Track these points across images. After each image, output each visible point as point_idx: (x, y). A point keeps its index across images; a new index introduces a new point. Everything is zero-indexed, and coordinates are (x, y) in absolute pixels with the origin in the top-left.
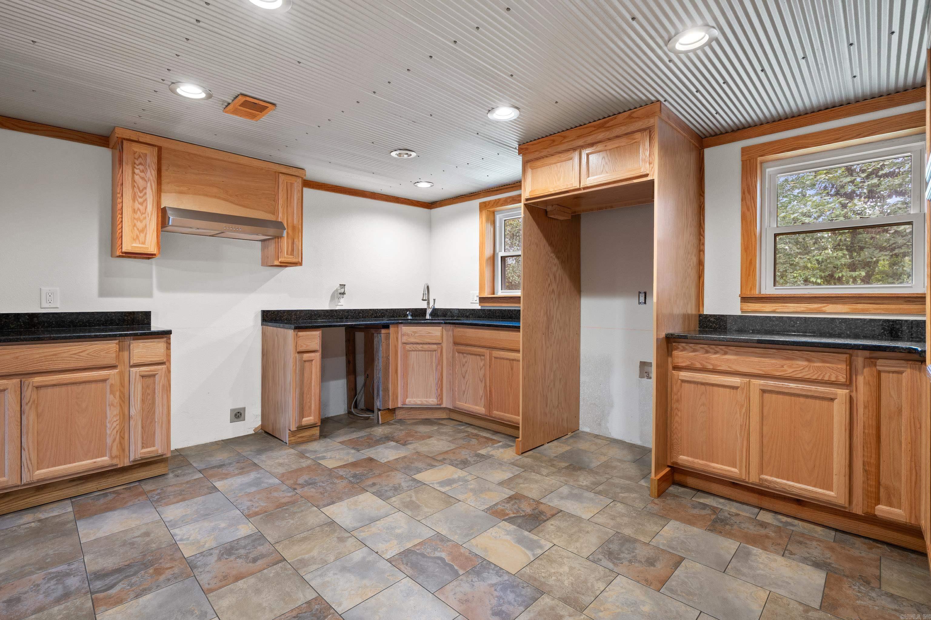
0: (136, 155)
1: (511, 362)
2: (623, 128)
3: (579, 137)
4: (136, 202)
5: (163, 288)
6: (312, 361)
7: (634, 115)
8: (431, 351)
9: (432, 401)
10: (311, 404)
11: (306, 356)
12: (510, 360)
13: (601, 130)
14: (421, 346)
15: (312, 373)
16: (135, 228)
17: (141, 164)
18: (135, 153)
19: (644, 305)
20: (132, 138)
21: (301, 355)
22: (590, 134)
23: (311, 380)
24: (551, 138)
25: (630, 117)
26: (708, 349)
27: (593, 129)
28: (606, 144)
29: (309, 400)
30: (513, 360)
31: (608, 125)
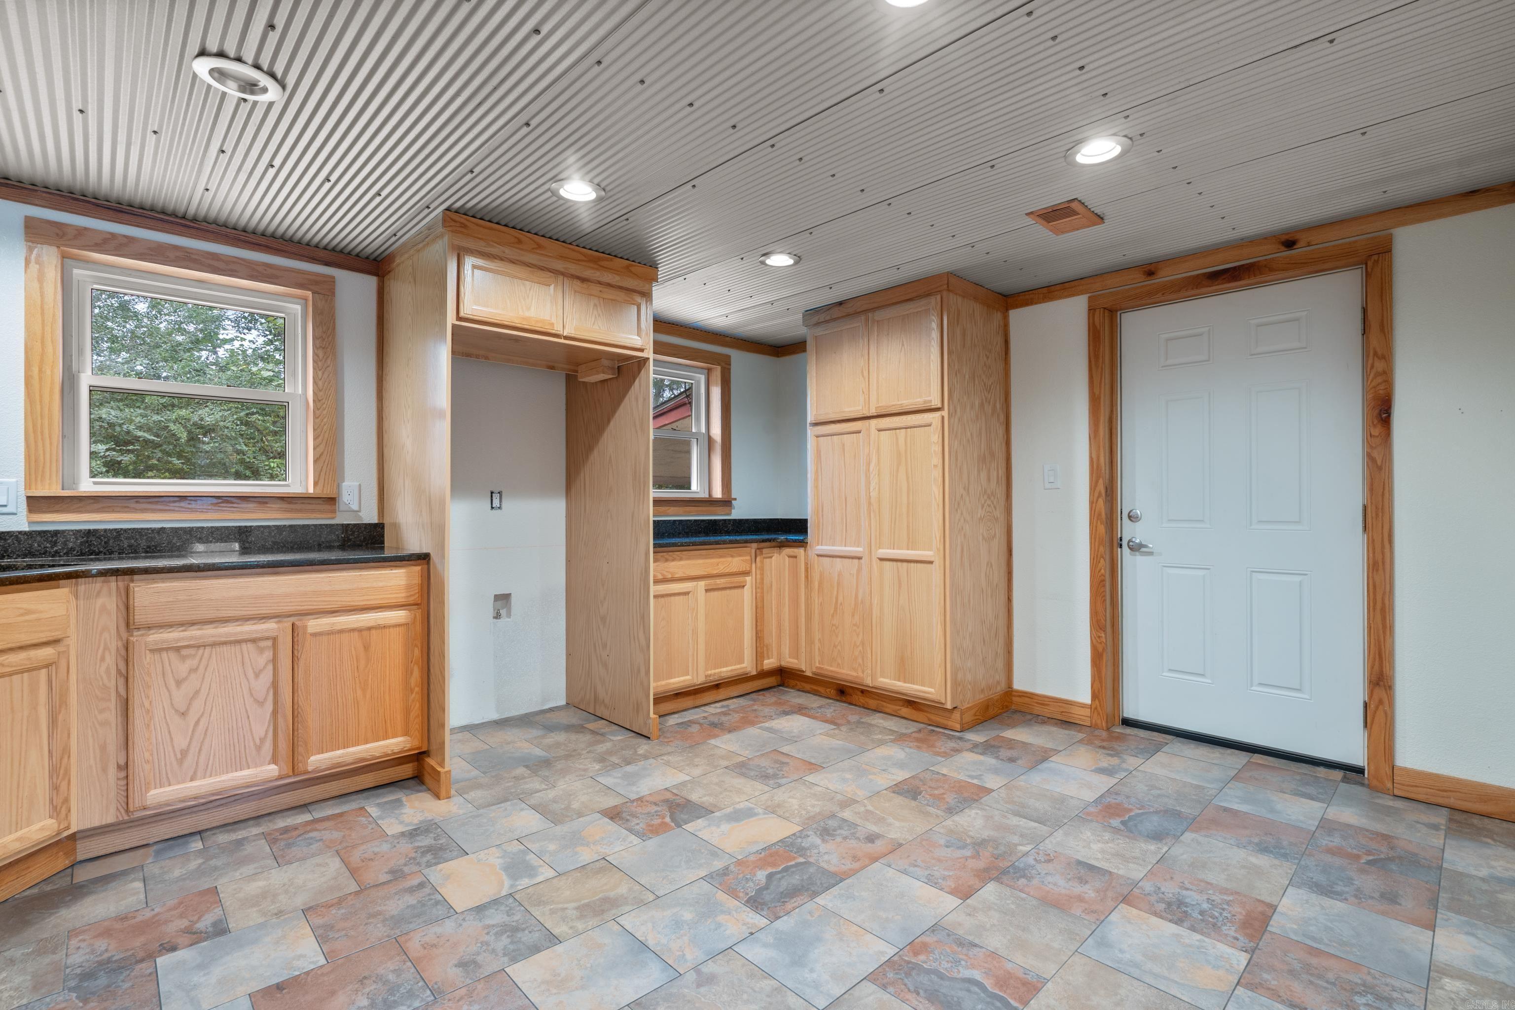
1: (365, 633)
2: (617, 278)
3: (562, 258)
7: (633, 269)
8: (29, 670)
9: (42, 829)
12: (360, 630)
13: (592, 265)
19: (499, 511)
22: (577, 261)
24: (542, 240)
25: (627, 267)
26: (667, 557)
27: (584, 258)
28: (601, 289)
30: (370, 629)
31: (602, 263)
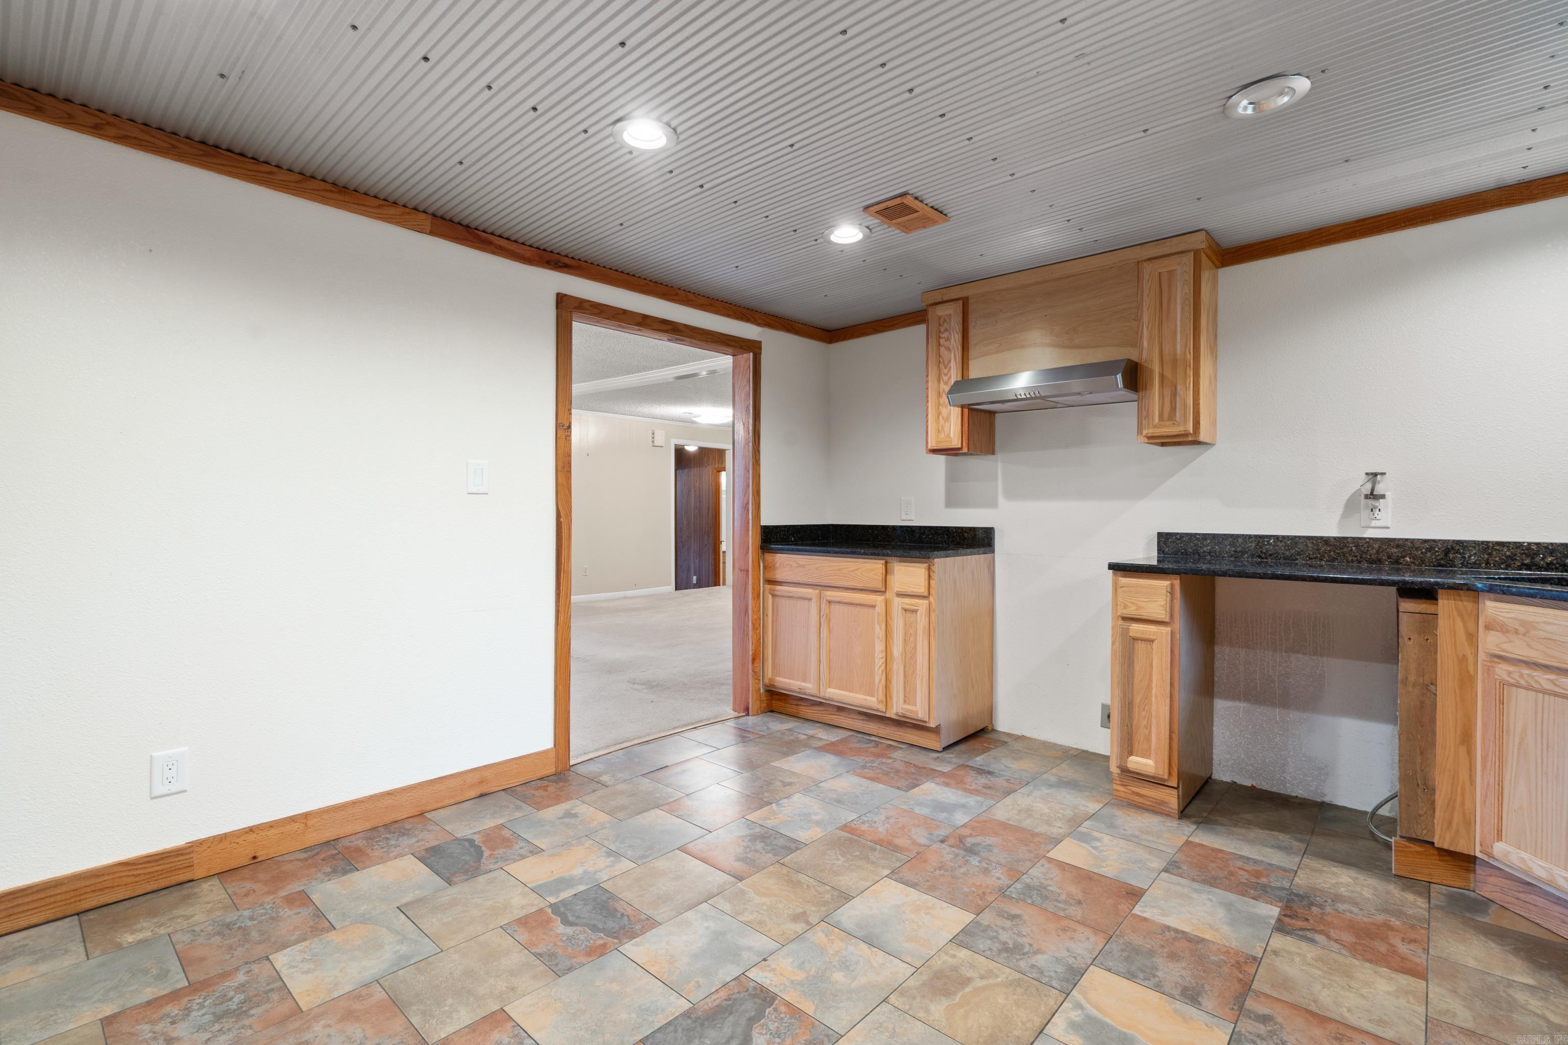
0: (942, 320)
4: (942, 382)
5: (1011, 495)
6: (1152, 641)
10: (1150, 732)
11: (1136, 629)
14: (1552, 677)
15: (1152, 666)
16: (941, 417)
17: (946, 330)
18: (940, 318)
20: (937, 301)
21: (1126, 624)
23: (1150, 681)
29: (1145, 722)
